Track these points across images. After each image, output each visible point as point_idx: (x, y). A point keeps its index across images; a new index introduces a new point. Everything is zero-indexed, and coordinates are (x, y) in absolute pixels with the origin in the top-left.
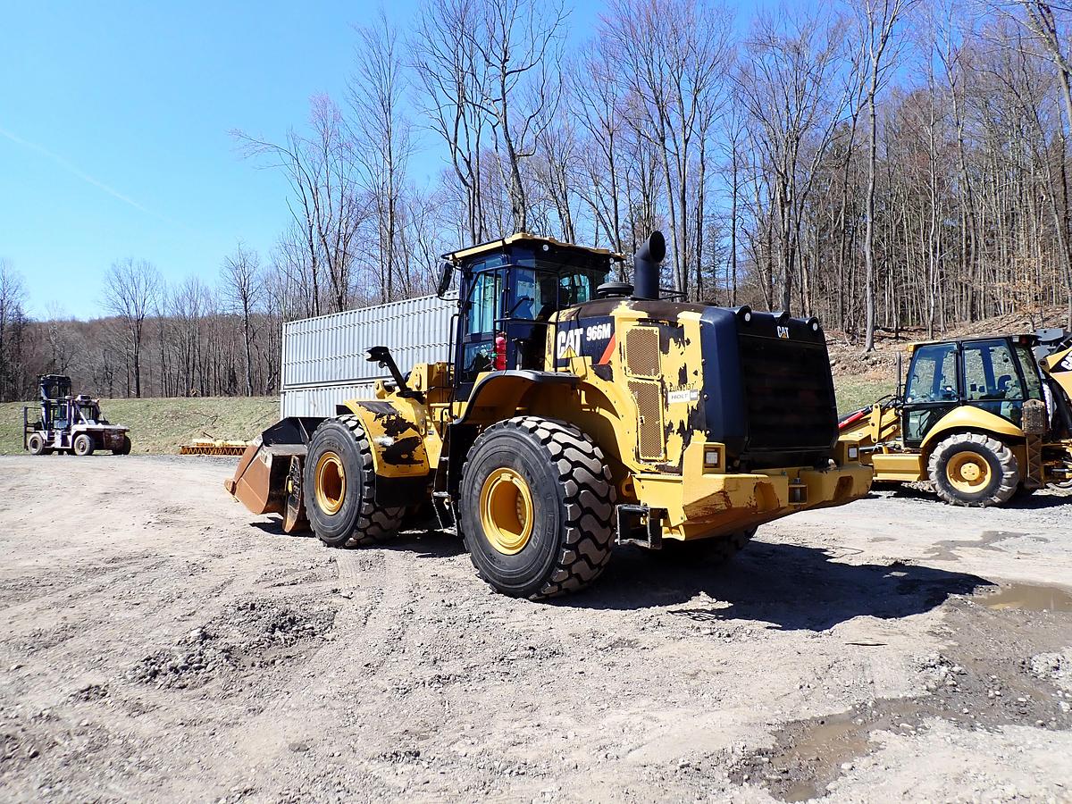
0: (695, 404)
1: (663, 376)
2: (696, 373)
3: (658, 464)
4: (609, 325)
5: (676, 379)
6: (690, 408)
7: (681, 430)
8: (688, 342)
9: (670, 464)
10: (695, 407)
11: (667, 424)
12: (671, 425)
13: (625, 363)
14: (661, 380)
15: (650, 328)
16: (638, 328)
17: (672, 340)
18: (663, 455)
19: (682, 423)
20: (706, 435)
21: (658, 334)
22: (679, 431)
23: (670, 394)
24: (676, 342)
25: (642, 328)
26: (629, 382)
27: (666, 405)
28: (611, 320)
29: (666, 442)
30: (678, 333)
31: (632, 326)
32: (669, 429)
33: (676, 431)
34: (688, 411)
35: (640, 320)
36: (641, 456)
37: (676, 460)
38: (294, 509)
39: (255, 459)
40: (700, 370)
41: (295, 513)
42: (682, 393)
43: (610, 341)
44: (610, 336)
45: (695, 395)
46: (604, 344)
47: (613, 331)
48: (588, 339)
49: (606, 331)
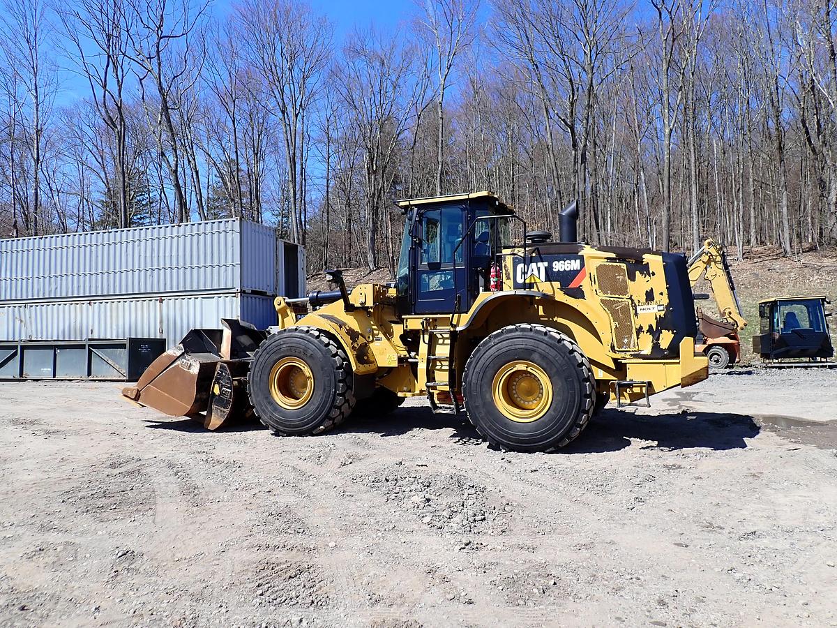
0: (662, 314)
1: (631, 296)
2: (661, 294)
3: (633, 353)
4: (578, 261)
5: (643, 298)
6: (658, 317)
7: (650, 330)
8: (653, 274)
9: (642, 353)
10: (662, 316)
11: (638, 327)
12: (641, 328)
13: (596, 286)
14: (631, 298)
15: (618, 264)
16: (607, 264)
17: (637, 273)
18: (637, 347)
19: (651, 326)
20: (673, 333)
21: (625, 268)
22: (648, 331)
23: (638, 308)
24: (642, 273)
25: (610, 264)
26: (602, 300)
27: (636, 314)
28: (582, 258)
29: (638, 338)
30: (645, 269)
31: (600, 262)
32: (640, 330)
33: (645, 331)
34: (656, 318)
35: (608, 258)
36: (616, 349)
37: (647, 350)
38: (222, 409)
39: (171, 367)
40: (665, 292)
41: (224, 412)
42: (649, 306)
43: (580, 271)
44: (579, 269)
45: (662, 308)
46: (573, 274)
47: (582, 265)
48: (554, 270)
49: (574, 265)
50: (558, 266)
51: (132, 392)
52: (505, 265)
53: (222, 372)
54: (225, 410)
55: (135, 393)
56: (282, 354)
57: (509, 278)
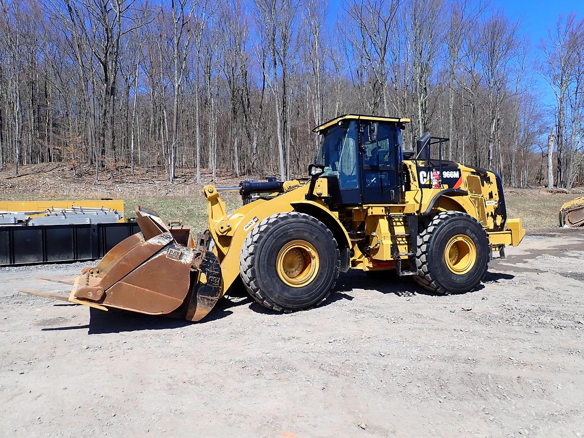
0: (497, 206)
1: (483, 195)
2: (496, 194)
4: (458, 172)
5: (488, 197)
7: (492, 215)
8: (492, 183)
9: (490, 228)
11: (487, 213)
13: (467, 189)
14: (483, 197)
15: (476, 176)
16: (472, 175)
17: (485, 182)
18: (488, 225)
19: (492, 213)
20: (501, 217)
21: (479, 178)
22: (491, 216)
24: (487, 182)
25: (473, 175)
26: (471, 197)
27: (486, 206)
28: (459, 170)
29: (488, 220)
30: (488, 180)
31: (468, 174)
32: (488, 215)
34: (494, 208)
35: (472, 172)
37: (492, 227)
38: (210, 297)
39: (153, 258)
40: (497, 194)
41: (212, 300)
42: (491, 201)
43: (459, 178)
44: (458, 177)
45: (496, 202)
46: (455, 180)
47: (460, 175)
48: (444, 177)
49: (455, 175)
50: (446, 175)
51: (95, 293)
52: (412, 172)
53: (209, 260)
54: (214, 298)
55: (100, 294)
56: (289, 238)
57: (415, 180)
